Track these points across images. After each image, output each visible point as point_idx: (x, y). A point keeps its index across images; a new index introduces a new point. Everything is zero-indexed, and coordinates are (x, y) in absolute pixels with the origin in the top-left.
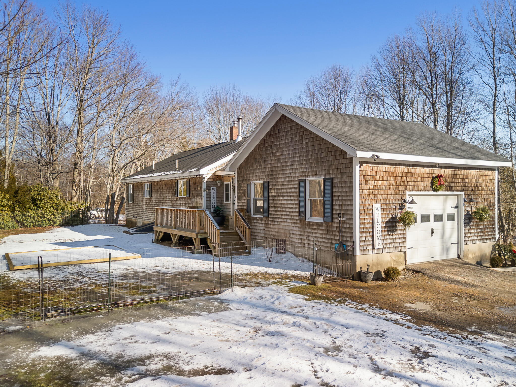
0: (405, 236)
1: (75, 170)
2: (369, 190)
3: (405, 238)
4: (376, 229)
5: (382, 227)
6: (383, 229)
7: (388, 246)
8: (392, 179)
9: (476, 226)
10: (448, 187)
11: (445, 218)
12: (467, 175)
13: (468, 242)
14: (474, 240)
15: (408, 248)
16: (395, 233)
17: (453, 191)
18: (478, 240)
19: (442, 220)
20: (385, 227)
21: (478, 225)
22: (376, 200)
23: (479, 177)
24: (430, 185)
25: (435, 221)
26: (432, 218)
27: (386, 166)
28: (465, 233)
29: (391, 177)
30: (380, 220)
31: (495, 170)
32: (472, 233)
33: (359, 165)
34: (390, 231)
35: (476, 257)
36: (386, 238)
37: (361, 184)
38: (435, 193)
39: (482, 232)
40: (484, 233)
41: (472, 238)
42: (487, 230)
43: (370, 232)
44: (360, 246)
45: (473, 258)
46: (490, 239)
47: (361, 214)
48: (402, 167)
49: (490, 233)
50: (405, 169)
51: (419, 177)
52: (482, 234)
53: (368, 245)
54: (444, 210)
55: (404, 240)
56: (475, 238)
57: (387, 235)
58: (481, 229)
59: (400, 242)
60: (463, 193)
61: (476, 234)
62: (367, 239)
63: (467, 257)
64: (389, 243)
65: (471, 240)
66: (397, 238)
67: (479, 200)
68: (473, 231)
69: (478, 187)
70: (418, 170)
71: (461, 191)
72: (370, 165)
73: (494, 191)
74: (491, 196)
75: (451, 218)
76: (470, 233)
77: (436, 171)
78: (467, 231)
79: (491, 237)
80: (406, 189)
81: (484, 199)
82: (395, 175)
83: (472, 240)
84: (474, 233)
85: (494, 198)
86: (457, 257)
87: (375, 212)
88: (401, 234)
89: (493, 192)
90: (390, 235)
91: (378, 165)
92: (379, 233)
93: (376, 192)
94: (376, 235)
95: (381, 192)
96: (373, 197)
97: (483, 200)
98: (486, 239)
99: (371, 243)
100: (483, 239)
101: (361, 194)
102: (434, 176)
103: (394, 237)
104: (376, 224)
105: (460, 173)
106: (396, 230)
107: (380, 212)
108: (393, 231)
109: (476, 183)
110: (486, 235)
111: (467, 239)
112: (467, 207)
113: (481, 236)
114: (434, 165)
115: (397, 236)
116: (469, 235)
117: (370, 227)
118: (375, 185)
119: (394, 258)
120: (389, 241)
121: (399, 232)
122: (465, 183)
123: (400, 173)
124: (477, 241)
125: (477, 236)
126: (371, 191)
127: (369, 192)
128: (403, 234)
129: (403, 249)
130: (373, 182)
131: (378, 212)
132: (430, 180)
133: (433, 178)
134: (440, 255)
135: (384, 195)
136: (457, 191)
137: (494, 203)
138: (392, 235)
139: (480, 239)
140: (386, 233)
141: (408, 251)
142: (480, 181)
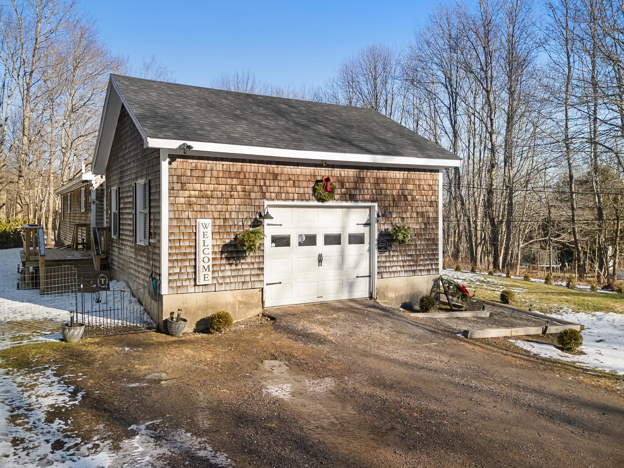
0: (261, 266)
1: (20, 178)
2: (190, 197)
3: (262, 269)
4: (201, 256)
5: (214, 253)
6: (218, 256)
7: (228, 280)
8: (235, 181)
9: (400, 252)
10: (348, 196)
11: (345, 239)
12: (384, 179)
13: (385, 275)
14: (397, 272)
15: (267, 284)
16: (242, 261)
17: (357, 201)
18: (405, 271)
19: (339, 243)
20: (222, 252)
21: (405, 250)
22: (203, 213)
23: (406, 181)
24: (311, 192)
25: (325, 244)
26: (320, 240)
27: (223, 163)
28: (378, 262)
29: (235, 180)
30: (209, 241)
31: (438, 171)
32: (393, 261)
33: (168, 160)
34: (233, 258)
35: (402, 296)
36: (222, 268)
37: (171, 189)
38: (320, 204)
39: (413, 261)
40: (417, 261)
41: (394, 269)
42: (422, 258)
43: (190, 260)
44: (170, 281)
45: (397, 298)
46: (428, 270)
47: (170, 234)
48: (256, 165)
49: (427, 262)
50: (263, 168)
51: (290, 179)
52: (412, 263)
53: (186, 280)
54: (344, 228)
55: (259, 272)
56: (399, 269)
57: (224, 265)
58: (411, 255)
59: (251, 275)
60: (376, 204)
61: (401, 264)
62: (183, 271)
63: (384, 297)
64: (229, 277)
65: (390, 272)
66: (246, 269)
67: (408, 214)
68: (395, 259)
69: (405, 197)
70: (288, 169)
71: (373, 201)
72: (191, 161)
73: (437, 202)
74: (432, 209)
75: (356, 239)
76: (390, 261)
77: (323, 172)
78: (384, 259)
79: (430, 267)
80: (264, 198)
81: (418, 213)
82: (242, 176)
83: (394, 272)
84: (397, 261)
85: (437, 212)
86: (368, 296)
87: (201, 230)
88: (253, 263)
89: (434, 204)
90: (231, 264)
91: (206, 162)
92: (206, 260)
93: (204, 201)
94: (200, 264)
95: (215, 201)
96: (196, 208)
97: (415, 215)
98: (421, 270)
99: (192, 276)
100: (414, 271)
101: (171, 204)
102: (319, 178)
103: (239, 267)
104: (202, 248)
105: (370, 175)
106: (244, 258)
107: (209, 230)
108: (239, 258)
109: (402, 189)
110: (420, 265)
111: (382, 270)
112: (384, 224)
113: (411, 266)
114: (321, 163)
115: (246, 266)
116: (388, 264)
117: (190, 253)
118: (201, 191)
119: (240, 298)
120: (229, 273)
121: (249, 260)
122: (381, 189)
123: (251, 174)
124: (403, 274)
125: (403, 266)
126: (194, 199)
127: (189, 201)
128: (259, 263)
129: (258, 285)
130: (198, 186)
131: (205, 230)
132: (312, 185)
133: (317, 182)
134: (337, 293)
135: (220, 206)
136: (365, 201)
137: (436, 219)
138: (236, 265)
139: (410, 271)
140: (224, 262)
141: (266, 288)
142: (410, 187)
